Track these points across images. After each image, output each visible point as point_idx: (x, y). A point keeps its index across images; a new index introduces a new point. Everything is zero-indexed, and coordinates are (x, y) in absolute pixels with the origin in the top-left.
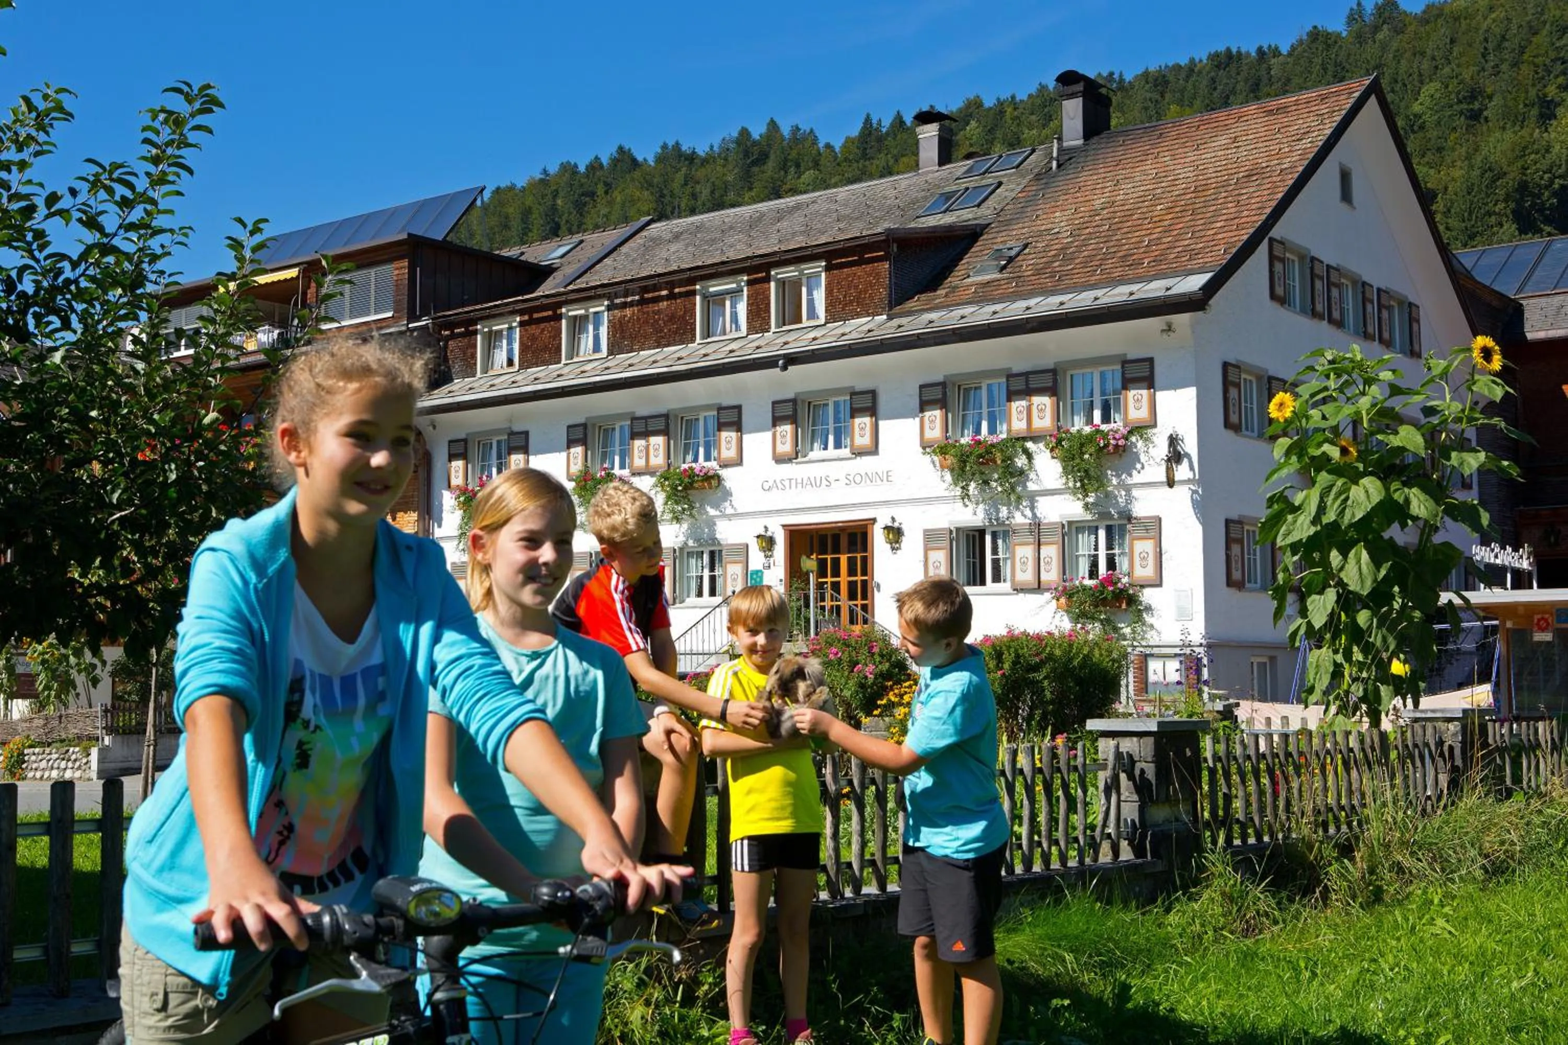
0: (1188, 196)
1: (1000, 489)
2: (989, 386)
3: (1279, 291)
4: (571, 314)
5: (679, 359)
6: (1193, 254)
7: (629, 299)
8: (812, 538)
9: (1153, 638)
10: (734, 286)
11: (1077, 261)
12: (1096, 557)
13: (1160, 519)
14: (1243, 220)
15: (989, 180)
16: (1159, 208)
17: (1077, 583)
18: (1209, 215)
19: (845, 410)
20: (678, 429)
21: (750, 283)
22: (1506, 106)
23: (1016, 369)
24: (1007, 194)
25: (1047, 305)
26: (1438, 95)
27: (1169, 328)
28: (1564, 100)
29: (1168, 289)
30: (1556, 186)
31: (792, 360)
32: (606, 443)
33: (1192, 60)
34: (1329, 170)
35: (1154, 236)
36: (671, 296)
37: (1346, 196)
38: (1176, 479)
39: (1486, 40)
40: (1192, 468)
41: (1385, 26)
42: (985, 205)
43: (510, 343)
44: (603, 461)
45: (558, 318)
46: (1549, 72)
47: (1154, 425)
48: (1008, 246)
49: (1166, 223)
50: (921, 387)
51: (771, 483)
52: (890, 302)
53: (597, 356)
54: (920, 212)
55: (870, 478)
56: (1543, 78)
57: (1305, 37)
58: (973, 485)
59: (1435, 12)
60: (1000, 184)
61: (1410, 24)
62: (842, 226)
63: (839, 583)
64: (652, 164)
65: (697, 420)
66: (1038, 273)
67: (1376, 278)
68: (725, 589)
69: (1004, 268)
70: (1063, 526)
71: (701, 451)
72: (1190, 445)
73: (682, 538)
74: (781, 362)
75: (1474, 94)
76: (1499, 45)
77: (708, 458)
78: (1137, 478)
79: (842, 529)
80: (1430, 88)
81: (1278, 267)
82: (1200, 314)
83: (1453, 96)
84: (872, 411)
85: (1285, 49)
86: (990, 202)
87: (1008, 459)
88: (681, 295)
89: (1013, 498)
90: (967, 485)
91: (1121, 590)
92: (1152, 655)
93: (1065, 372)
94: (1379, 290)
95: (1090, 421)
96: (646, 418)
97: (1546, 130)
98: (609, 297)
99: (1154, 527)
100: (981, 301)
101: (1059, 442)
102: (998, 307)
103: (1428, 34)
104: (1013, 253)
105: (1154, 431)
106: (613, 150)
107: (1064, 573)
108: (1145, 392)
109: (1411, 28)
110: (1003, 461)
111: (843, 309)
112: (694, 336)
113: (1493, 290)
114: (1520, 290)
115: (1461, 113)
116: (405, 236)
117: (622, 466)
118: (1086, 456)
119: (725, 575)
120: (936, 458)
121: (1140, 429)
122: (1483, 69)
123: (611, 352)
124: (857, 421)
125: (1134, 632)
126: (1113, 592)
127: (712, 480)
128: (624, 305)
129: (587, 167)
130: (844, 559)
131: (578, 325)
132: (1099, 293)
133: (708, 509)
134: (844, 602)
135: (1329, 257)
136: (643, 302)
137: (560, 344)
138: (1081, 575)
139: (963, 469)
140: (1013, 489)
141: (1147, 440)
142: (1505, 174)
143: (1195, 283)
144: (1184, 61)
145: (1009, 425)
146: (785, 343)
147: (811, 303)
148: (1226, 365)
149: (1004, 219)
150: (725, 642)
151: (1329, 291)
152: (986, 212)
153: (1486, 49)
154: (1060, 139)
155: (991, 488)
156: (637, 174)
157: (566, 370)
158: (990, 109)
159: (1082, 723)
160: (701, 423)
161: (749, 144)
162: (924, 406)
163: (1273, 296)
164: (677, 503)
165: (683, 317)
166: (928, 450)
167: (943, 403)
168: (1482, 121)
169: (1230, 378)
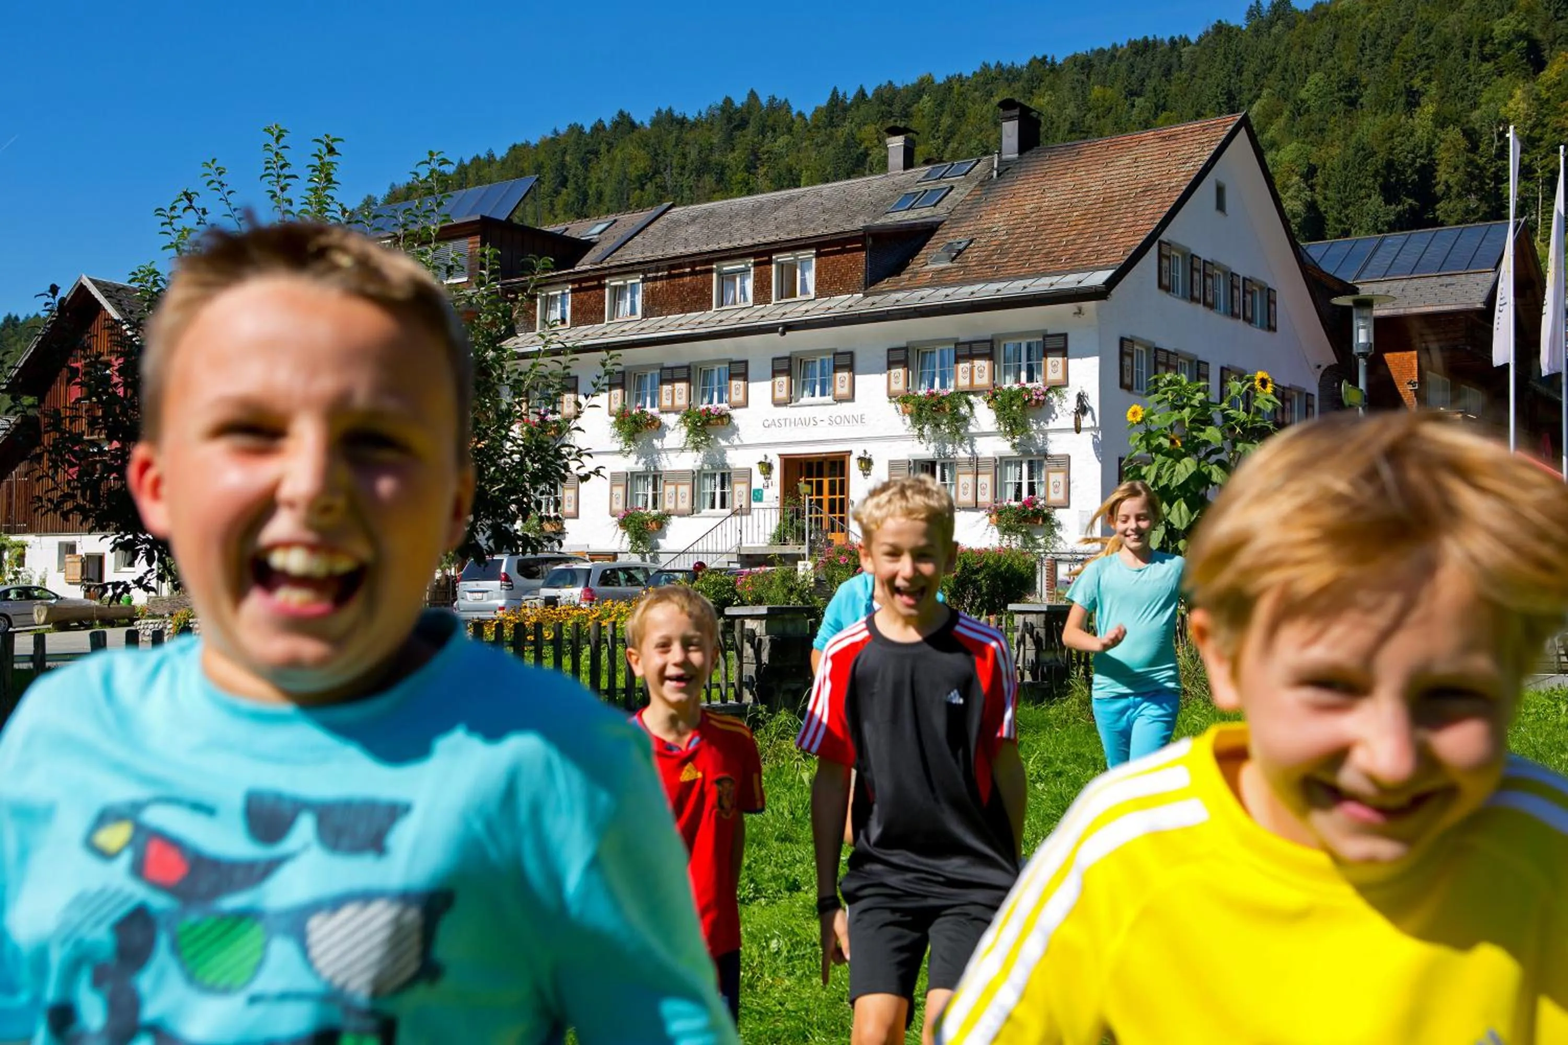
0: (1098, 206)
1: (947, 431)
2: (941, 351)
3: (1165, 281)
4: (612, 284)
5: (700, 323)
6: (1099, 254)
7: (660, 274)
8: (801, 464)
9: (1061, 547)
10: (743, 266)
11: (1011, 255)
12: (1020, 485)
13: (1069, 457)
14: (1139, 228)
15: (943, 184)
16: (1075, 214)
17: (1005, 504)
18: (1112, 222)
19: (829, 367)
20: (697, 377)
21: (755, 265)
22: (1379, 95)
23: (962, 339)
24: (957, 196)
25: (986, 291)
26: (1321, 84)
27: (1080, 312)
28: (1427, 91)
29: (1079, 282)
30: (1418, 165)
31: (789, 327)
32: (640, 386)
33: (1114, 46)
34: (1207, 189)
35: (1071, 238)
36: (693, 273)
37: (1220, 205)
38: (1082, 426)
39: (1364, 37)
40: (1094, 419)
41: (1280, 22)
42: (940, 205)
43: (563, 306)
44: (637, 401)
45: (603, 287)
46: (1416, 67)
47: (1067, 385)
48: (957, 240)
49: (1080, 227)
50: (889, 350)
51: (770, 422)
52: (866, 283)
53: (633, 318)
54: (889, 208)
55: (846, 419)
56: (1410, 71)
57: (1210, 30)
58: (927, 427)
59: (1322, 11)
60: (952, 188)
61: (1301, 20)
62: (826, 217)
63: (821, 500)
64: (648, 127)
65: (713, 370)
66: (980, 263)
67: (1242, 270)
68: (733, 504)
69: (954, 259)
70: (996, 460)
71: (716, 394)
72: (1093, 401)
73: (699, 463)
74: (780, 329)
75: (1352, 83)
76: (1375, 43)
77: (720, 401)
78: (1052, 425)
79: (825, 459)
80: (1316, 77)
81: (1165, 263)
82: (1104, 301)
83: (1334, 85)
84: (850, 367)
85: (1193, 39)
86: (944, 203)
87: (955, 408)
88: (701, 272)
89: (957, 437)
90: (923, 427)
91: (1039, 510)
92: (1060, 560)
93: (999, 341)
94: (1244, 279)
95: (1018, 380)
96: (672, 368)
97: (1411, 117)
98: (644, 272)
99: (1064, 463)
100: (936, 286)
101: (994, 396)
102: (949, 291)
103: (1315, 30)
104: (961, 247)
105: (1067, 389)
106: (615, 114)
107: (996, 496)
108: (1060, 360)
109: (1301, 24)
110: (951, 410)
111: (829, 288)
112: (711, 305)
113: (1336, 278)
114: (1357, 277)
115: (1341, 99)
116: (479, 218)
117: (653, 406)
118: (1015, 408)
119: (733, 492)
120: (899, 406)
121: (1057, 388)
122: (1361, 62)
123: (645, 316)
124: (839, 375)
125: (1047, 542)
126: (1032, 511)
127: (724, 419)
128: (655, 279)
129: (592, 128)
130: (826, 481)
131: (618, 293)
132: (1027, 282)
133: (720, 440)
134: (825, 514)
135: (1205, 255)
136: (670, 276)
137: (604, 308)
138: (1008, 498)
139: (920, 416)
140: (958, 431)
141: (1060, 396)
142: (1375, 153)
143: (1099, 278)
144: (1107, 46)
145: (956, 381)
146: (784, 314)
147: (803, 281)
148: (1122, 340)
149: (955, 218)
150: (734, 544)
151: (1205, 280)
152: (941, 211)
153: (1363, 44)
154: (1000, 153)
155: (940, 430)
156: (635, 135)
157: (608, 329)
158: (940, 85)
159: (1005, 607)
160: (716, 372)
161: (731, 111)
162: (891, 365)
163: (1161, 285)
164: (697, 435)
165: (702, 289)
166: (893, 399)
167: (905, 364)
168: (1358, 106)
169: (1126, 350)
